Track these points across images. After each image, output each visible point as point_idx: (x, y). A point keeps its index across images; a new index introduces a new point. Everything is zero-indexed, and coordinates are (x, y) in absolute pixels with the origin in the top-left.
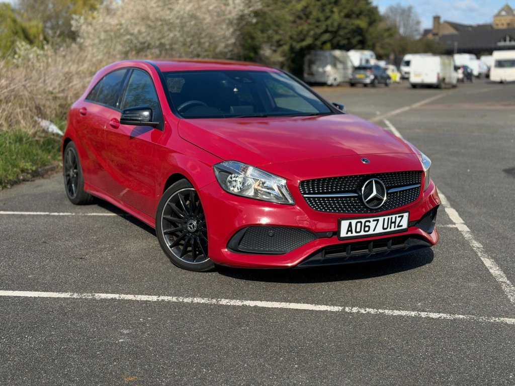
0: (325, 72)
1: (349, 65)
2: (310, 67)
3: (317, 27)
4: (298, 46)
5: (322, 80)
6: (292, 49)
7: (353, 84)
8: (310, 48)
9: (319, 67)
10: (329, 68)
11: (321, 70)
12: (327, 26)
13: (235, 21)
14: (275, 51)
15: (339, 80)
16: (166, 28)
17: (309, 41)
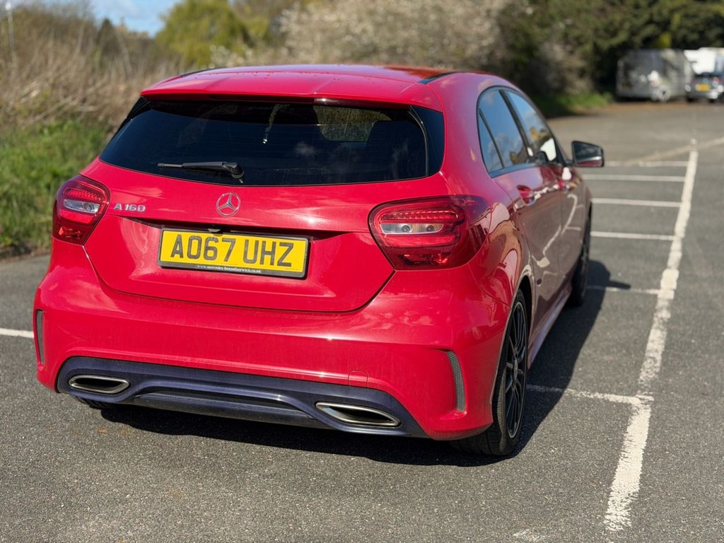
0: (649, 82)
1: (687, 70)
2: (626, 75)
3: (636, 16)
4: (605, 45)
5: (644, 93)
6: (596, 49)
7: (692, 99)
8: (625, 47)
9: (640, 74)
10: (654, 76)
11: (643, 79)
12: (652, 15)
13: (494, 14)
14: (572, 53)
15: (670, 93)
16: (399, 24)
17: (622, 37)
